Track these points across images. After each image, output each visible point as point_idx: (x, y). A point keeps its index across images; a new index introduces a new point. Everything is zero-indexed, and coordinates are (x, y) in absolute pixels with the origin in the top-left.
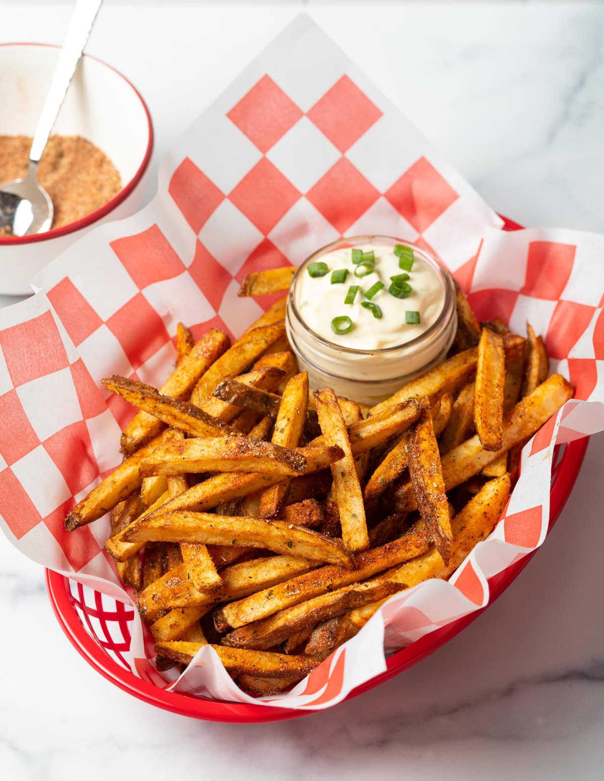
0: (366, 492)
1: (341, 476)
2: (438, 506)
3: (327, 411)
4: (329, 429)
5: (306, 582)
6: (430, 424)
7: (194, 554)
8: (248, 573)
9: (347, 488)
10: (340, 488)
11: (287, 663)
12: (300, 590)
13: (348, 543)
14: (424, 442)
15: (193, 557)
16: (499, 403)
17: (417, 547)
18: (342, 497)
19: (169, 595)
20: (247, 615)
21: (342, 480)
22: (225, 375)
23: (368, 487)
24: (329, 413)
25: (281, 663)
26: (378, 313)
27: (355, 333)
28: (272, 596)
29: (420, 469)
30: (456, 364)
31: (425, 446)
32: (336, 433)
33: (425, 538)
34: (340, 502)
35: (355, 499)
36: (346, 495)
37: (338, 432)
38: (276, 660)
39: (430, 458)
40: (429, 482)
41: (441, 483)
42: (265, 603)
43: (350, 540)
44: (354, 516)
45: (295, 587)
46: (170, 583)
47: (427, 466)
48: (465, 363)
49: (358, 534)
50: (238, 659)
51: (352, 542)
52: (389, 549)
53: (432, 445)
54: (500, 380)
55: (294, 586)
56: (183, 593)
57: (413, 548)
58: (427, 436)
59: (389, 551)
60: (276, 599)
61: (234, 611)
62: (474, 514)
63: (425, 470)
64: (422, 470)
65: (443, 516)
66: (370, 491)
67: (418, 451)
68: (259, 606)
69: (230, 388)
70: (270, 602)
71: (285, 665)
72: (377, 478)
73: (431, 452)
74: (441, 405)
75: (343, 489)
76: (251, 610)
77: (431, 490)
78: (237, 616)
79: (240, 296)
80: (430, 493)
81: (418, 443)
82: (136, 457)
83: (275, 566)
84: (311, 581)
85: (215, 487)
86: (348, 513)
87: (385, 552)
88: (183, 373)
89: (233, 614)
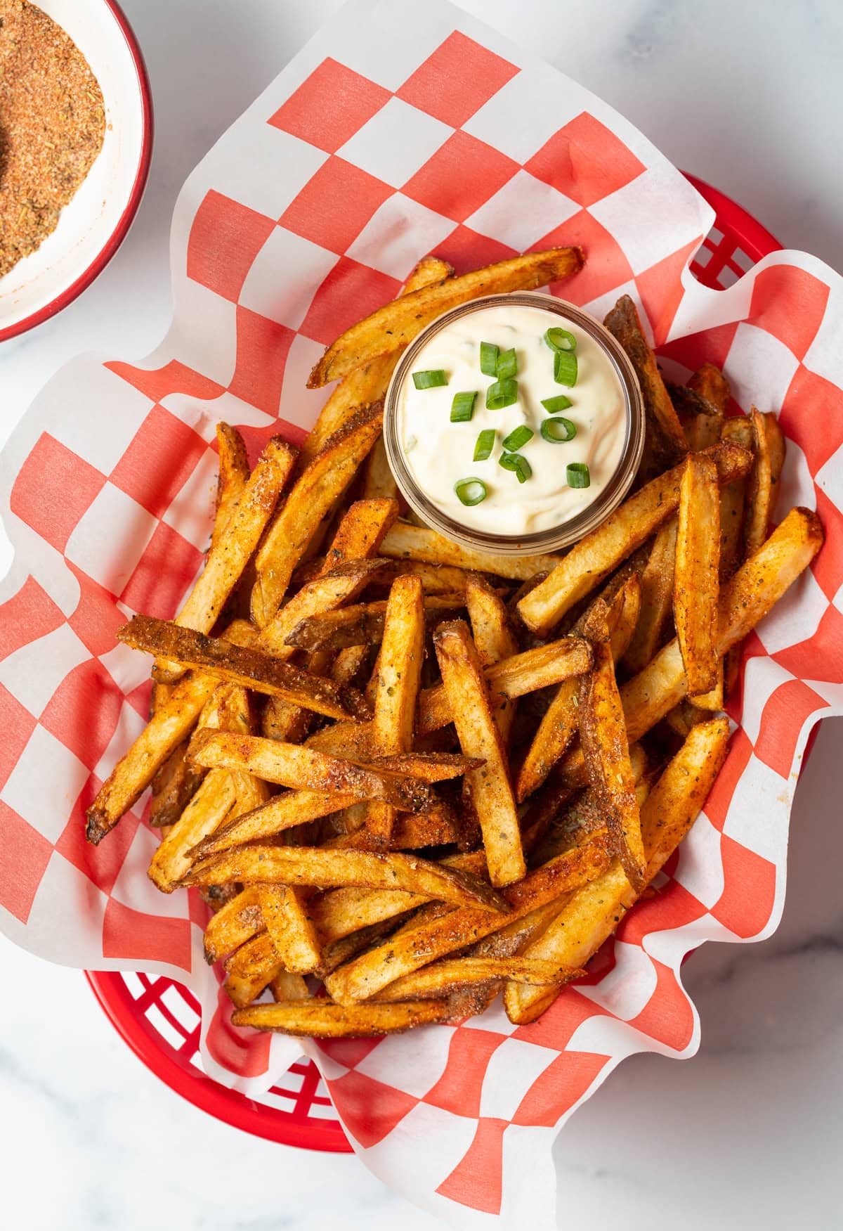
0: (519, 793)
1: (481, 777)
2: (625, 814)
3: (457, 674)
4: (461, 703)
5: (440, 935)
6: (610, 669)
7: (277, 905)
8: (357, 909)
9: (490, 792)
10: (481, 795)
11: (417, 1014)
12: (432, 947)
13: (496, 877)
14: (601, 703)
15: (276, 910)
16: (712, 600)
17: (596, 865)
18: (485, 808)
19: (247, 960)
20: (360, 989)
21: (484, 782)
22: (297, 544)
23: (522, 786)
24: (459, 675)
25: (410, 1016)
26: (524, 471)
27: (492, 501)
28: (392, 959)
29: (597, 751)
30: (647, 505)
31: (604, 710)
32: (471, 709)
33: (606, 850)
34: (482, 816)
35: (503, 810)
36: (489, 805)
37: (475, 709)
38: (404, 1012)
39: (610, 731)
40: (611, 772)
41: (628, 773)
42: (384, 969)
43: (498, 871)
44: (503, 836)
45: (425, 942)
46: (244, 915)
47: (606, 747)
48: (660, 505)
49: (509, 862)
50: (351, 1021)
51: (501, 873)
52: (556, 873)
53: (614, 707)
54: (713, 554)
55: (422, 942)
56: (266, 953)
57: (590, 867)
58: (607, 691)
59: (555, 876)
60: (399, 962)
61: (341, 982)
62: (678, 798)
63: (604, 752)
64: (600, 752)
65: (632, 831)
66: (525, 791)
67: (594, 720)
68: (375, 973)
69: (310, 633)
70: (391, 967)
71: (416, 1018)
72: (535, 764)
73: (611, 720)
74: (625, 600)
75: (486, 795)
76: (363, 981)
77: (614, 788)
78: (346, 989)
79: (309, 386)
80: (613, 792)
81: (593, 705)
82: (177, 699)
83: (393, 897)
84: (447, 933)
85: (301, 809)
86: (495, 833)
87: (549, 880)
88: (233, 543)
89: (339, 988)
